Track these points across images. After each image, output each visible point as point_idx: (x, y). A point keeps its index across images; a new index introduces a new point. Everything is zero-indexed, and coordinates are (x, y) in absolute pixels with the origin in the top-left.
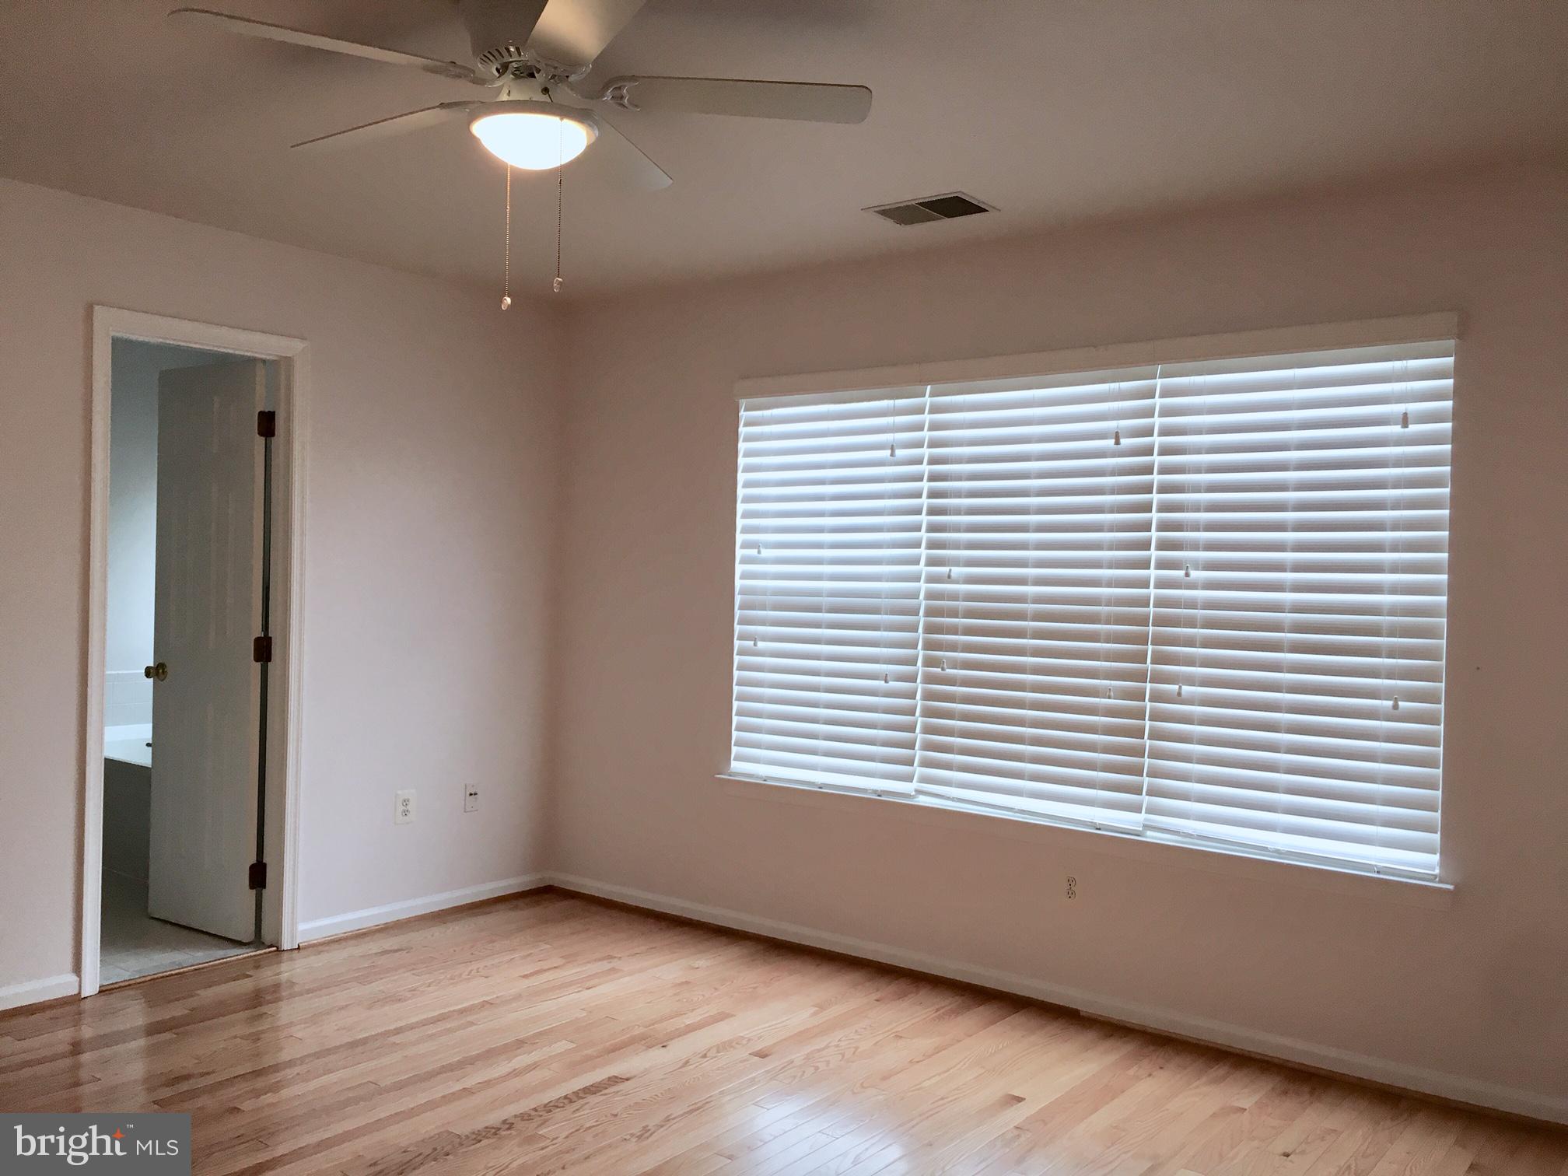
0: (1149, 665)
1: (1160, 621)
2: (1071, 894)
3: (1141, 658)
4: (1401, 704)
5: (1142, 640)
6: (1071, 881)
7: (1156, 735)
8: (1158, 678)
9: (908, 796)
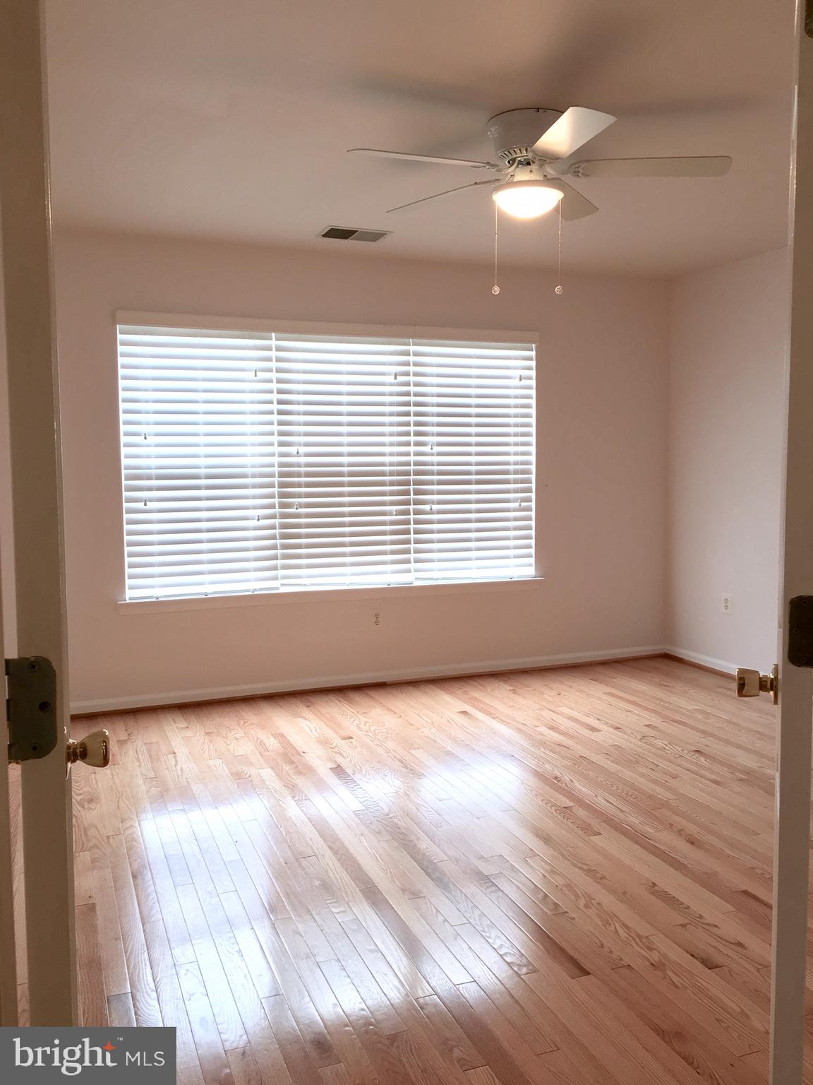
0: (412, 496)
1: (417, 473)
2: (377, 623)
3: (407, 493)
4: (522, 504)
5: (407, 483)
6: (377, 616)
7: (416, 532)
8: (417, 502)
9: (278, 588)
